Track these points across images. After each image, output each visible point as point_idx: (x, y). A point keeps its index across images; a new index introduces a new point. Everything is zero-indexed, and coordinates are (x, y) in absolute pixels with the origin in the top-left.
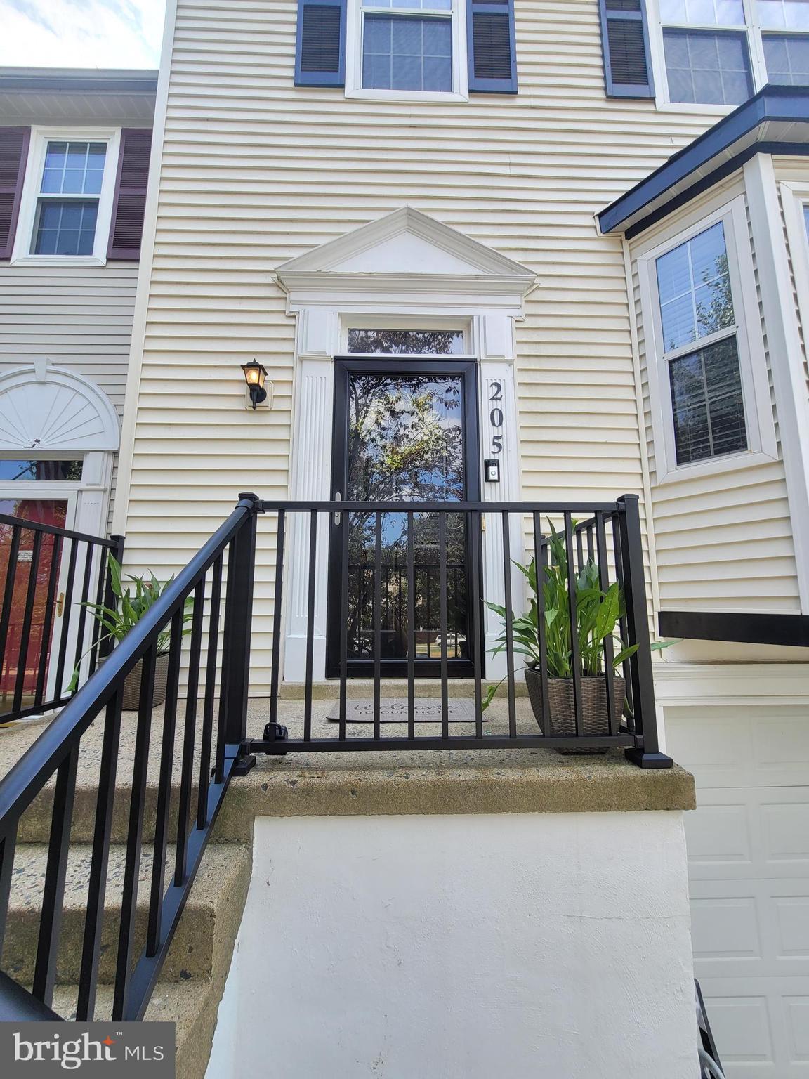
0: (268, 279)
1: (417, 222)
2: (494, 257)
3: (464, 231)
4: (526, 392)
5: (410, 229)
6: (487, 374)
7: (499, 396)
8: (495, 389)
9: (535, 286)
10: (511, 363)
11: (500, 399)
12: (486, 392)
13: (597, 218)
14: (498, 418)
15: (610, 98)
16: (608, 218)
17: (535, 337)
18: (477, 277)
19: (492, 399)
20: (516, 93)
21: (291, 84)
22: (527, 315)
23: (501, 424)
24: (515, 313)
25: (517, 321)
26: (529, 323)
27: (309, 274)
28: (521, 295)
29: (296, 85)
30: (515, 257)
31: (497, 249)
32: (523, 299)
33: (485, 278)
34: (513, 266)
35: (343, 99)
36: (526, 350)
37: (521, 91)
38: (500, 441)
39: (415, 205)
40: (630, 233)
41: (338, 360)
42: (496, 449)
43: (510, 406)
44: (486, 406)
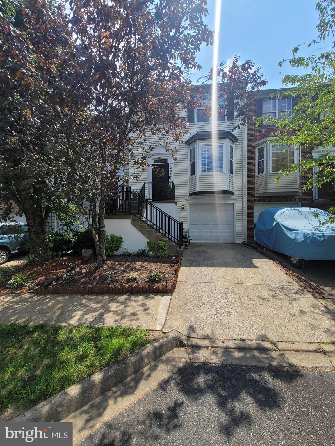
4: (175, 167)
5: (161, 146)
6: (170, 165)
10: (173, 164)
12: (170, 168)
14: (171, 171)
16: (186, 143)
18: (169, 153)
34: (173, 151)
38: (171, 174)
40: (189, 145)
41: (152, 165)
43: (172, 169)
44: (170, 170)
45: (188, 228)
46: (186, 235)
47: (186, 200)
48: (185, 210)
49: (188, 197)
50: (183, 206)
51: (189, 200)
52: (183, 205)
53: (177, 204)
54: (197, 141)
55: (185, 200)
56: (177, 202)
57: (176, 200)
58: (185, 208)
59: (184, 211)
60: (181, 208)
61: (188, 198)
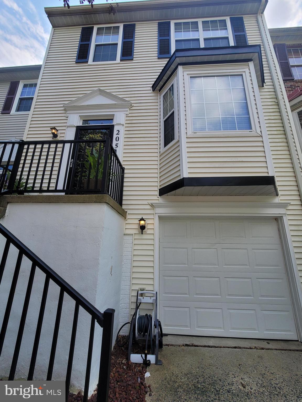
0: (62, 109)
1: (102, 92)
2: (122, 99)
3: (114, 94)
4: (127, 132)
5: (100, 94)
6: (116, 128)
7: (119, 133)
8: (118, 132)
9: (132, 106)
10: (123, 125)
11: (119, 134)
12: (115, 132)
13: (152, 88)
14: (118, 139)
15: (159, 58)
16: (154, 87)
17: (131, 118)
18: (115, 104)
19: (116, 134)
20: (133, 59)
21: (75, 63)
22: (129, 113)
23: (118, 140)
24: (126, 113)
25: (126, 115)
26: (130, 115)
27: (72, 106)
28: (128, 108)
29: (76, 63)
30: (127, 99)
31: (122, 97)
32: (129, 109)
33: (117, 104)
34: (126, 101)
35: (87, 65)
36: (128, 122)
37: (134, 59)
38: (118, 145)
39: (101, 88)
40: (160, 90)
41: (77, 127)
42: (116, 147)
43: (122, 136)
44: (115, 136)
45: (157, 289)
46: (148, 318)
47: (152, 205)
48: (149, 232)
49: (156, 198)
50: (142, 222)
51: (159, 206)
52: (142, 219)
53: (128, 217)
54: (180, 68)
55: (149, 207)
56: (129, 212)
57: (124, 207)
58: (148, 227)
59: (144, 236)
60: (137, 227)
61: (157, 202)
